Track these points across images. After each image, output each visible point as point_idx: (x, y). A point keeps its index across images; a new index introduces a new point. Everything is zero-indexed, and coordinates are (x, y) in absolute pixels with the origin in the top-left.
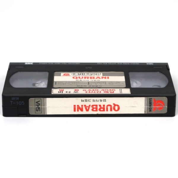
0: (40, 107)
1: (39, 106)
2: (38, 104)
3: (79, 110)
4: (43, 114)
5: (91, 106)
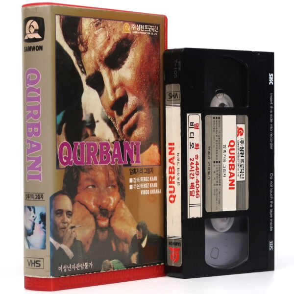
0: (172, 99)
1: (173, 97)
2: (175, 96)
3: (170, 150)
4: (166, 102)
5: (173, 165)
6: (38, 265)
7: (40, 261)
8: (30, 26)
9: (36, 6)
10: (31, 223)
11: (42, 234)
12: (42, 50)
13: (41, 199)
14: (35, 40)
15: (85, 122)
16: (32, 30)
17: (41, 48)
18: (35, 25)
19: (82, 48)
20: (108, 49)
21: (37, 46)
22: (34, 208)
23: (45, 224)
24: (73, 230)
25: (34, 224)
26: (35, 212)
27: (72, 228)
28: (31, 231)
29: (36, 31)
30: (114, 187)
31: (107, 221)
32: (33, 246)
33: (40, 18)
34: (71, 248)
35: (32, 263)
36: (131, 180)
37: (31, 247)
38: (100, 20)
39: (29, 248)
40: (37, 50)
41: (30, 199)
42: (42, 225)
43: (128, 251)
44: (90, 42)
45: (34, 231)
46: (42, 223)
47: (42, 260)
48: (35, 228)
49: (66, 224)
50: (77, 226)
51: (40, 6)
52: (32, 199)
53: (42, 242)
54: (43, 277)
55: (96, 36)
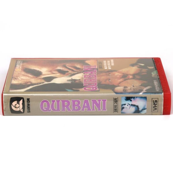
6: (156, 102)
7: (154, 101)
8: (15, 107)
9: (4, 102)
10: (132, 107)
11: (138, 99)
12: (29, 99)
13: (117, 100)
14: (23, 104)
15: (71, 83)
16: (18, 105)
17: (28, 100)
18: (15, 103)
19: (29, 83)
20: (29, 75)
21: (27, 102)
22: (122, 105)
23: (132, 97)
24: (135, 86)
25: (132, 105)
26: (125, 104)
27: (133, 86)
28: (136, 107)
29: (18, 103)
30: (109, 74)
31: (129, 76)
32: (145, 106)
33: (10, 100)
34: (146, 87)
35: (155, 106)
36: (106, 68)
37: (146, 107)
38: (13, 78)
39: (146, 109)
40: (30, 102)
41: (117, 108)
42: (132, 99)
43: (147, 70)
44: (25, 81)
45: (136, 105)
46: (131, 99)
47: (153, 99)
48: (134, 104)
49: (132, 88)
50: (133, 85)
51: (4, 100)
52: (117, 106)
53: (142, 99)
54: (163, 99)
55: (22, 79)
